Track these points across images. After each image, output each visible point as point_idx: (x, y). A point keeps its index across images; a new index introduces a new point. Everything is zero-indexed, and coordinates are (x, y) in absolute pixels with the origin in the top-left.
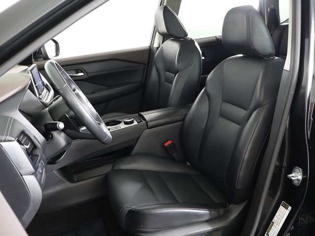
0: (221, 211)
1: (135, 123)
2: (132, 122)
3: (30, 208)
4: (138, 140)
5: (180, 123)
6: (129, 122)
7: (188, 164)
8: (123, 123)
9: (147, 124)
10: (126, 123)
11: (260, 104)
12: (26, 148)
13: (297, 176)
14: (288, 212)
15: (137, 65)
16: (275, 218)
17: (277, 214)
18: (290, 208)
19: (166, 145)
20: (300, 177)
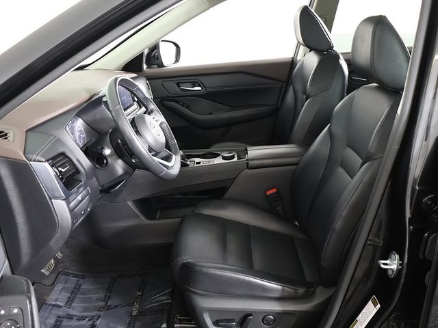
0: (301, 291)
1: (236, 159)
2: (232, 157)
3: (57, 235)
4: (234, 181)
5: (293, 167)
6: (228, 157)
7: (297, 223)
8: (220, 158)
9: (247, 163)
10: (224, 158)
11: (370, 157)
12: (61, 172)
13: (392, 264)
14: (375, 311)
15: (272, 82)
16: (360, 316)
17: (364, 311)
18: (379, 306)
19: (268, 193)
20: (394, 267)
